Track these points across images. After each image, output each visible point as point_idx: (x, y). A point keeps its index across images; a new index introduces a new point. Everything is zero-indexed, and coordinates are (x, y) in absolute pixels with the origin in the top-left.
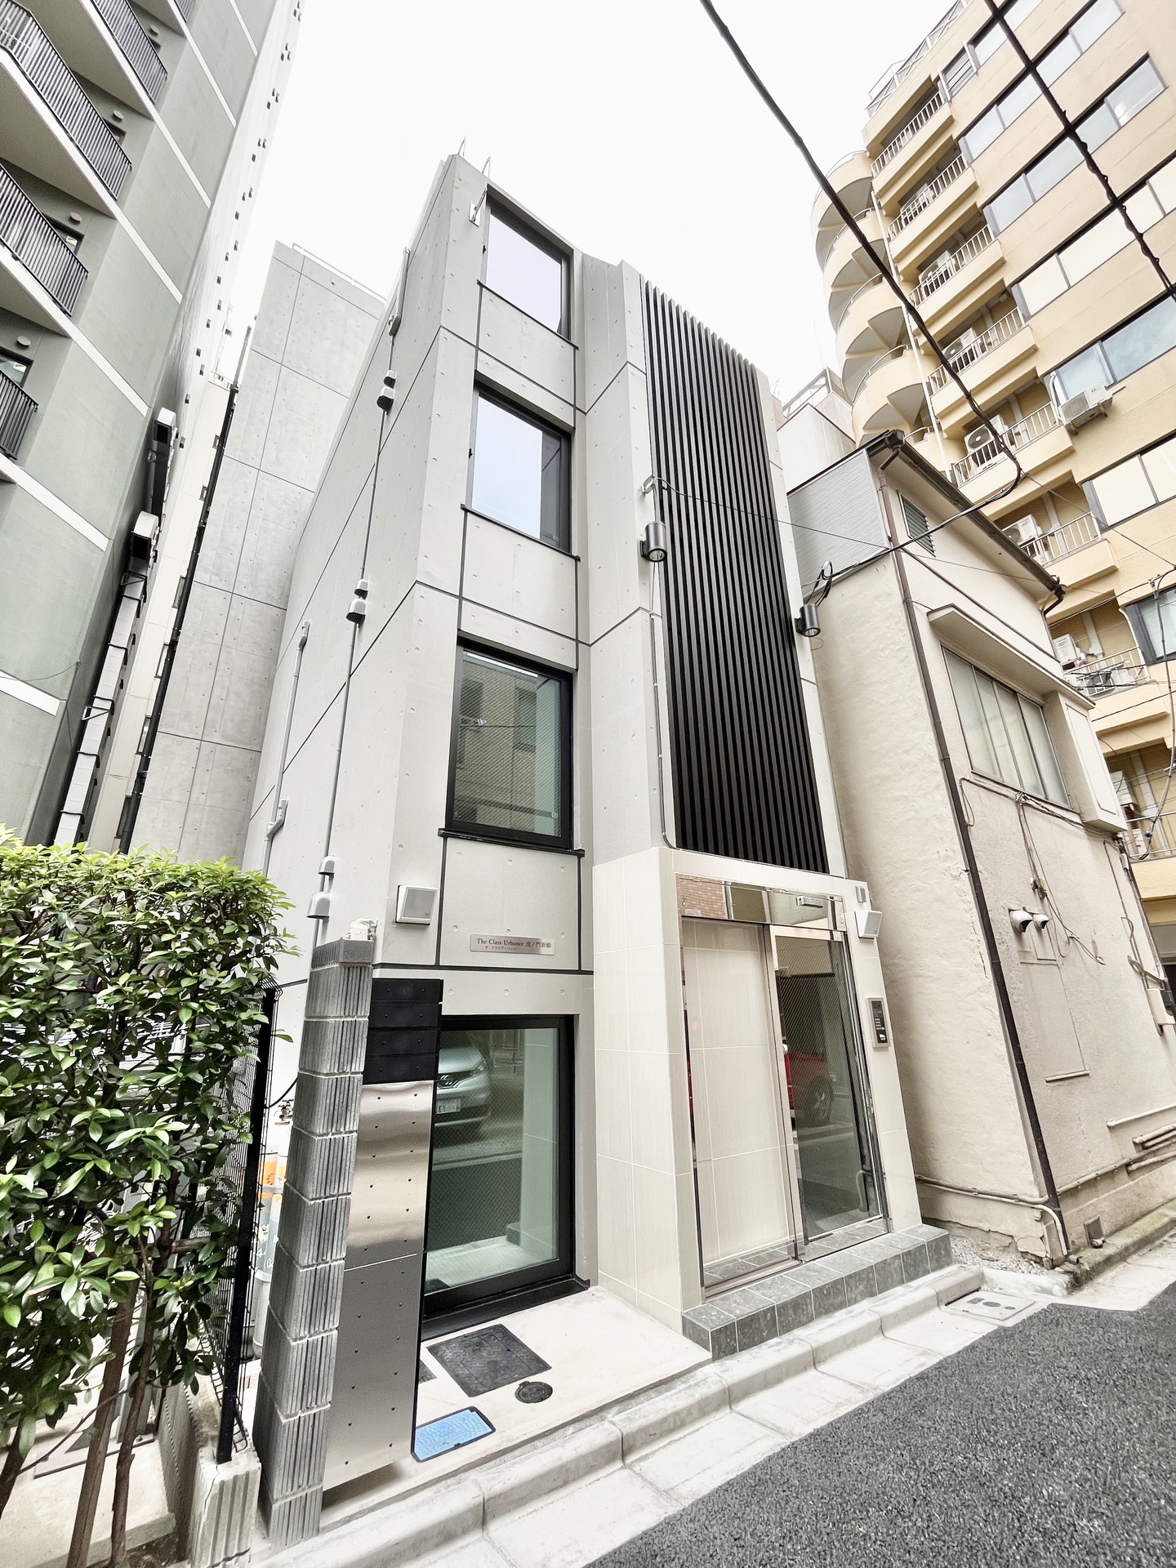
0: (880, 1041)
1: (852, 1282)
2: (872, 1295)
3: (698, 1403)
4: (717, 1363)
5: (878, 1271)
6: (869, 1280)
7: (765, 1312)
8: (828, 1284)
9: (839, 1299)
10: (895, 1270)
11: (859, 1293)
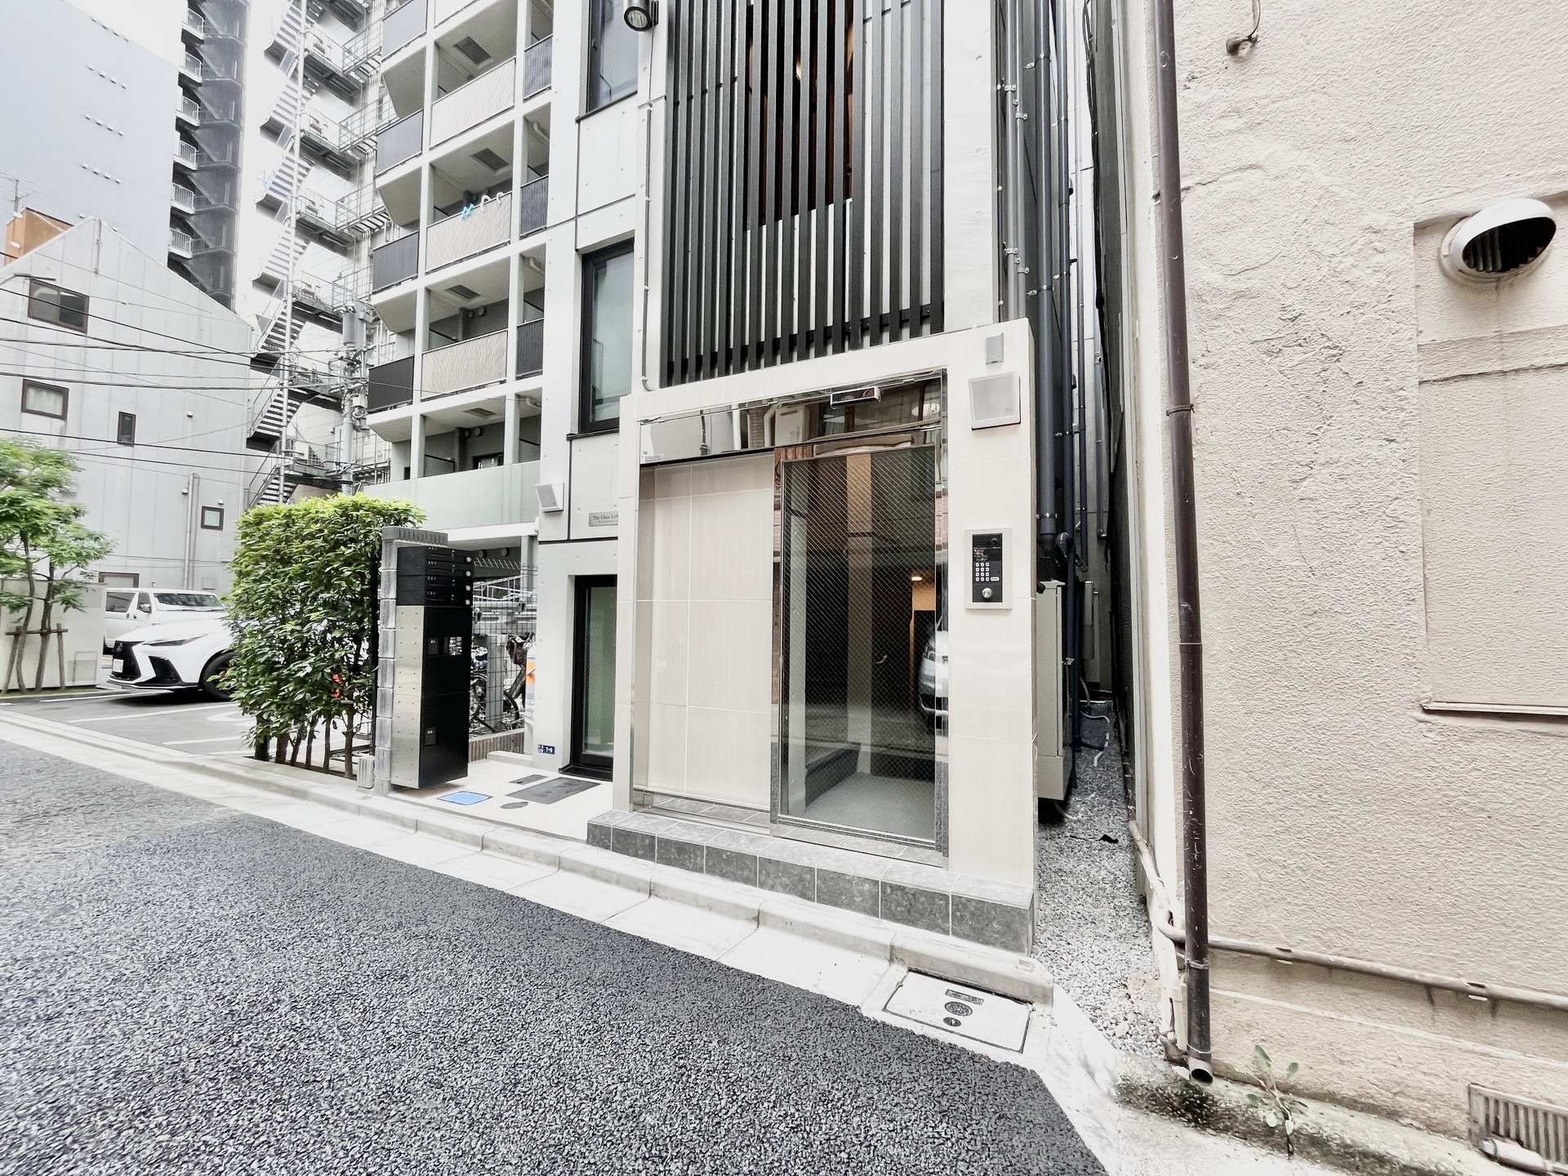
3: (538, 852)
7: (644, 837)
8: (732, 852)
9: (745, 873)
10: (861, 893)
11: (781, 883)
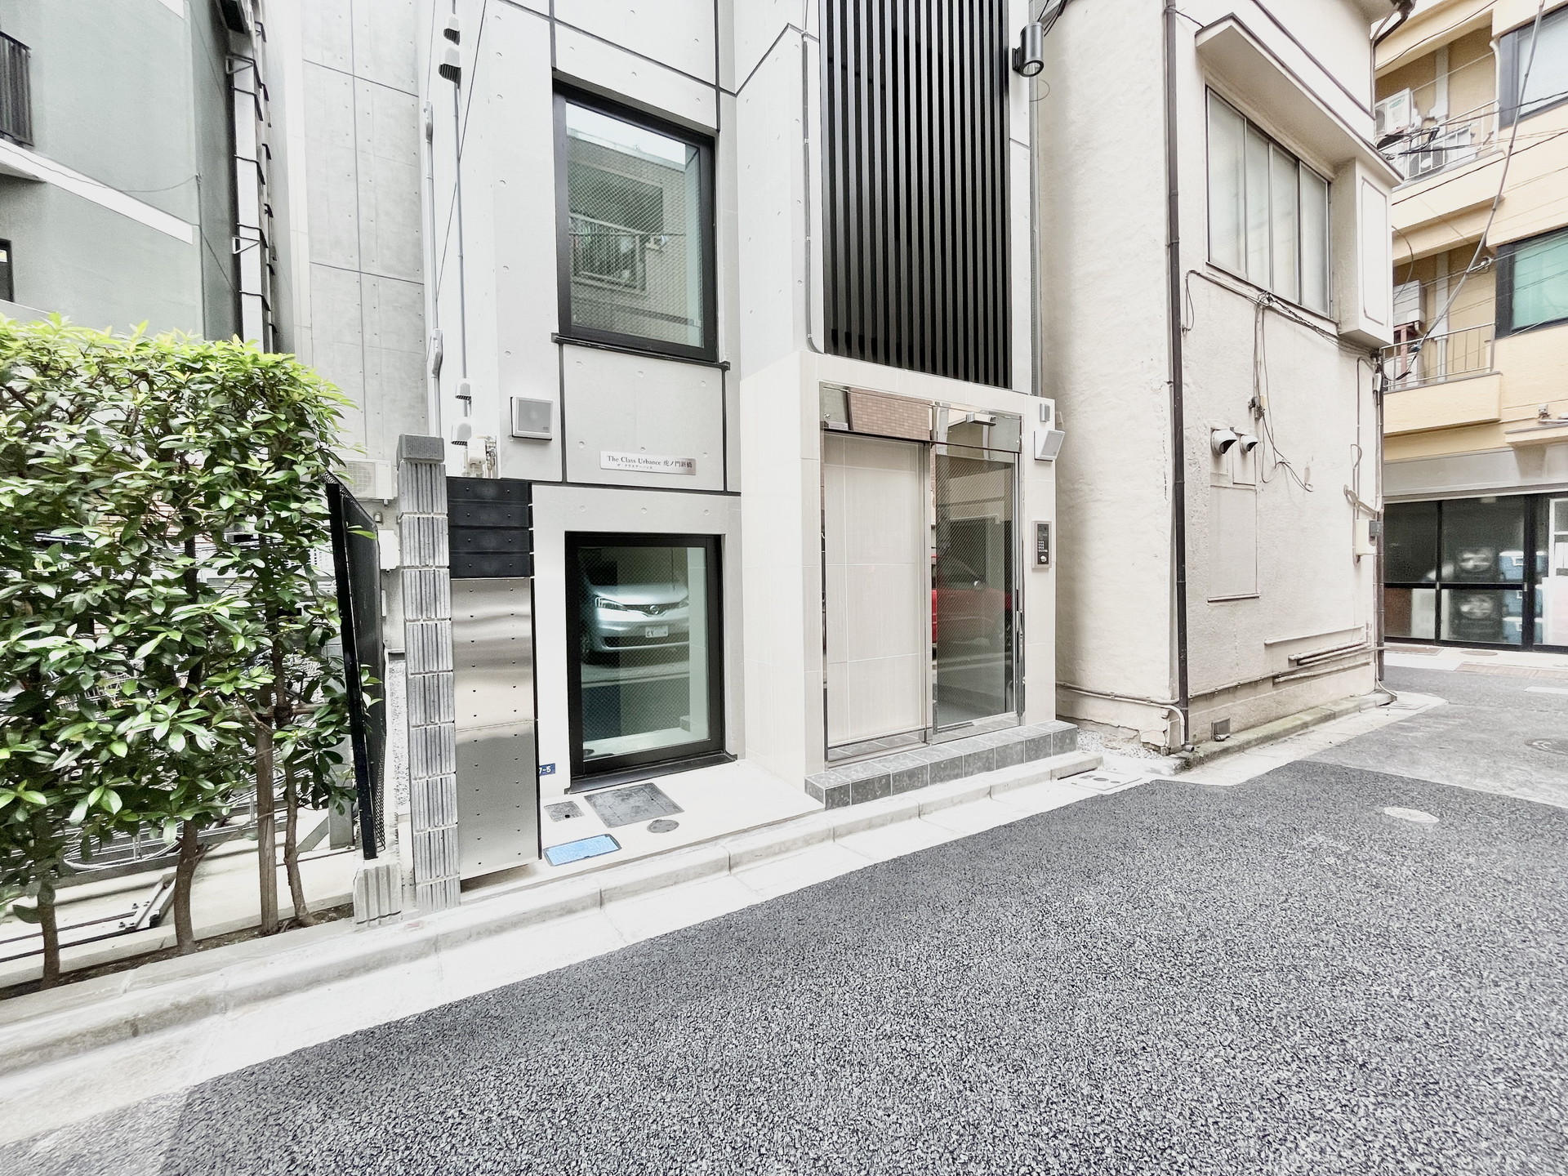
2: (989, 769)
4: (828, 811)
5: (998, 752)
6: (988, 758)
7: (880, 778)
8: (947, 760)
10: (1016, 753)
11: (976, 767)
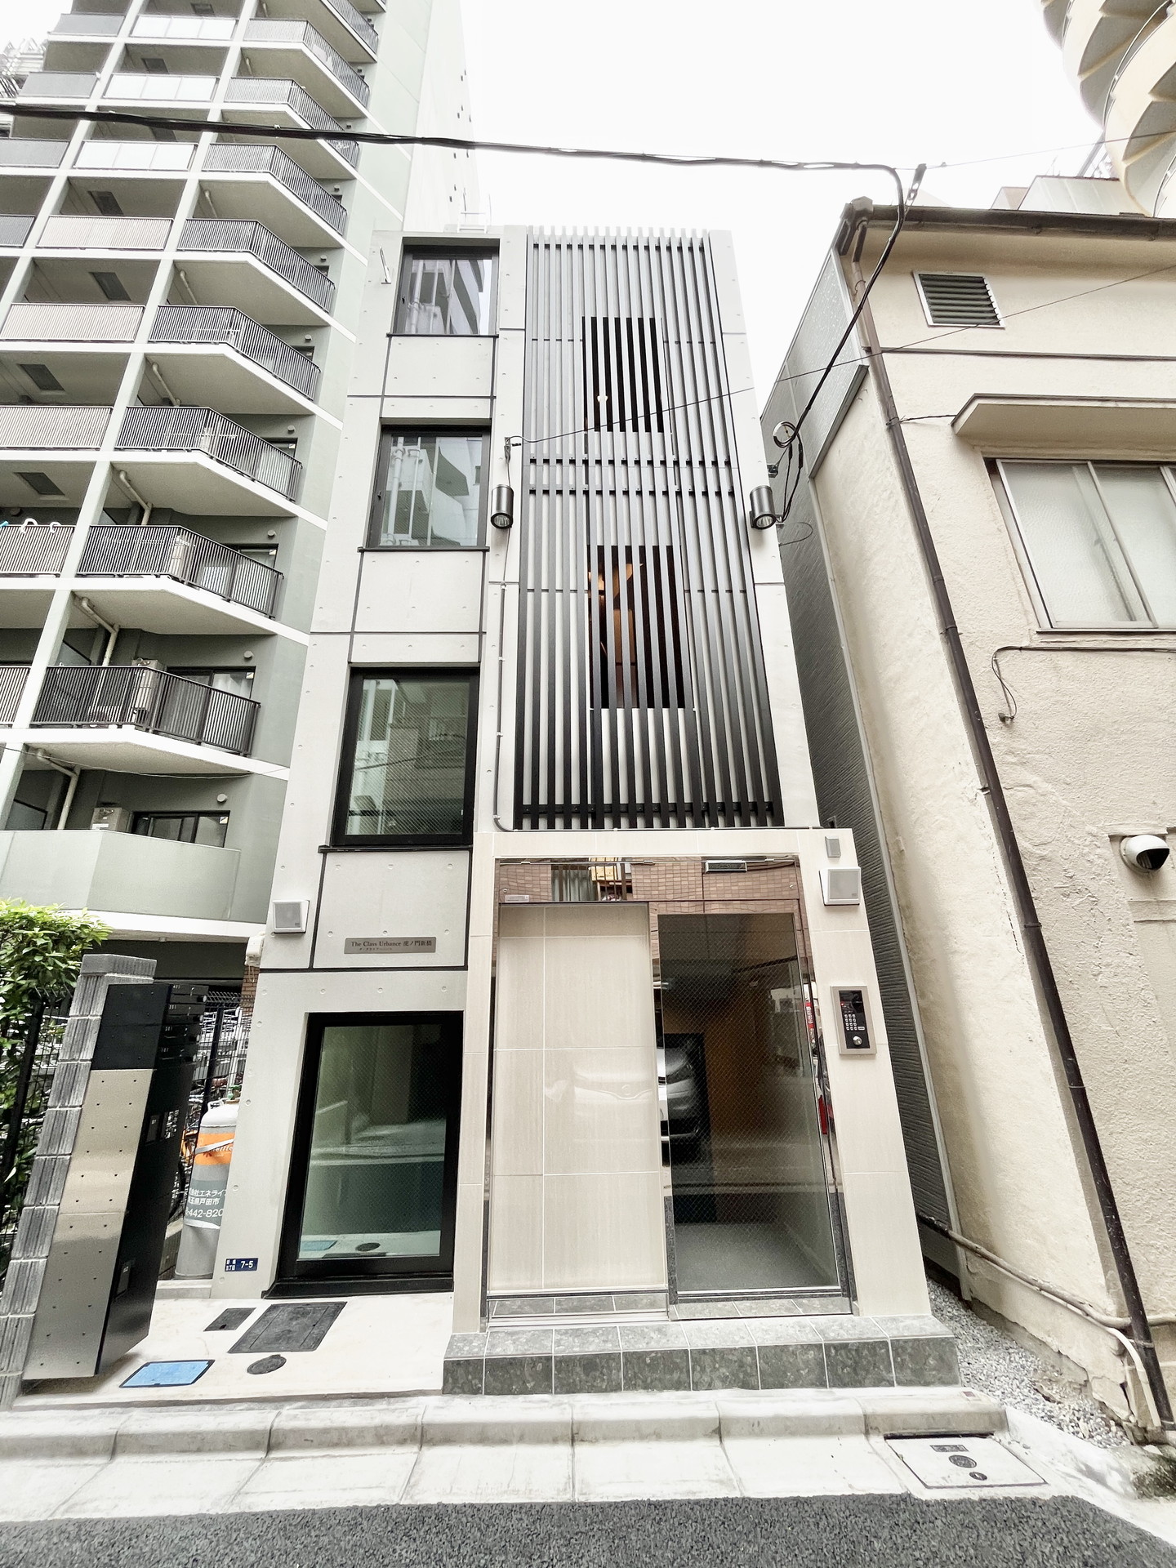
0: (851, 1044)
1: (707, 1360)
3: (376, 1428)
4: (447, 1398)
7: (534, 1361)
9: (676, 1376)
10: (806, 1363)
11: (719, 1377)
